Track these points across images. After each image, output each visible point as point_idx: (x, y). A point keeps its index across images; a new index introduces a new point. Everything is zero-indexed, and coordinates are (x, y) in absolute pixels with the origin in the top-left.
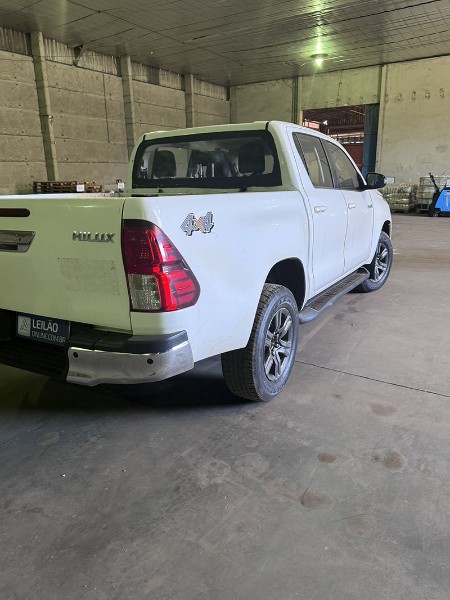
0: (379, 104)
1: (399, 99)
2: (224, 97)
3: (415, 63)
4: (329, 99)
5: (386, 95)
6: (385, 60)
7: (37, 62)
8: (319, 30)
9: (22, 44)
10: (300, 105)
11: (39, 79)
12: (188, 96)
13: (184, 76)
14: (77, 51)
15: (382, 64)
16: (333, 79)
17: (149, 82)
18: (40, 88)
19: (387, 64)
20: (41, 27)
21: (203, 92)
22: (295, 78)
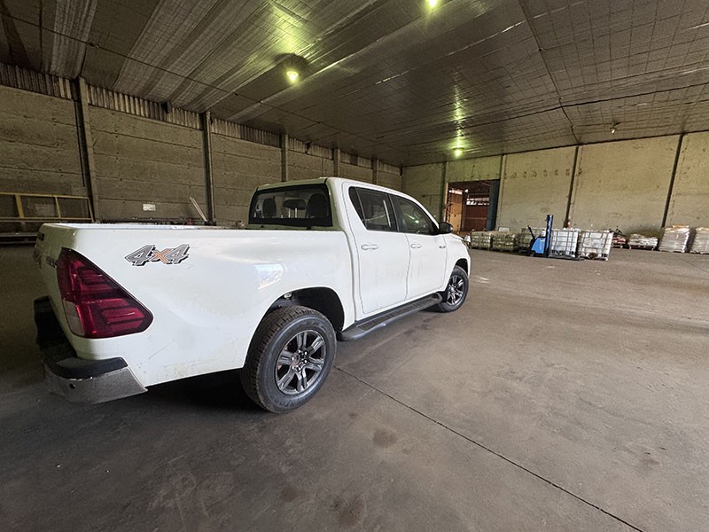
0: (499, 180)
1: (514, 176)
2: (399, 174)
3: (527, 153)
4: (466, 176)
5: (505, 174)
6: (505, 152)
7: (283, 151)
9: (276, 141)
10: (446, 179)
11: (283, 161)
12: (375, 172)
13: (373, 160)
14: (308, 146)
15: (503, 155)
16: (469, 164)
17: (351, 164)
18: (284, 166)
19: (506, 154)
20: (288, 132)
21: (385, 170)
22: (444, 162)
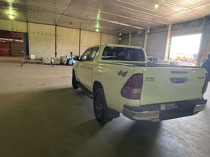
0: (28, 33)
1: (34, 33)
3: (38, 24)
4: (9, 28)
5: (30, 31)
6: (29, 21)
8: (10, 8)
15: (28, 22)
19: (29, 22)
